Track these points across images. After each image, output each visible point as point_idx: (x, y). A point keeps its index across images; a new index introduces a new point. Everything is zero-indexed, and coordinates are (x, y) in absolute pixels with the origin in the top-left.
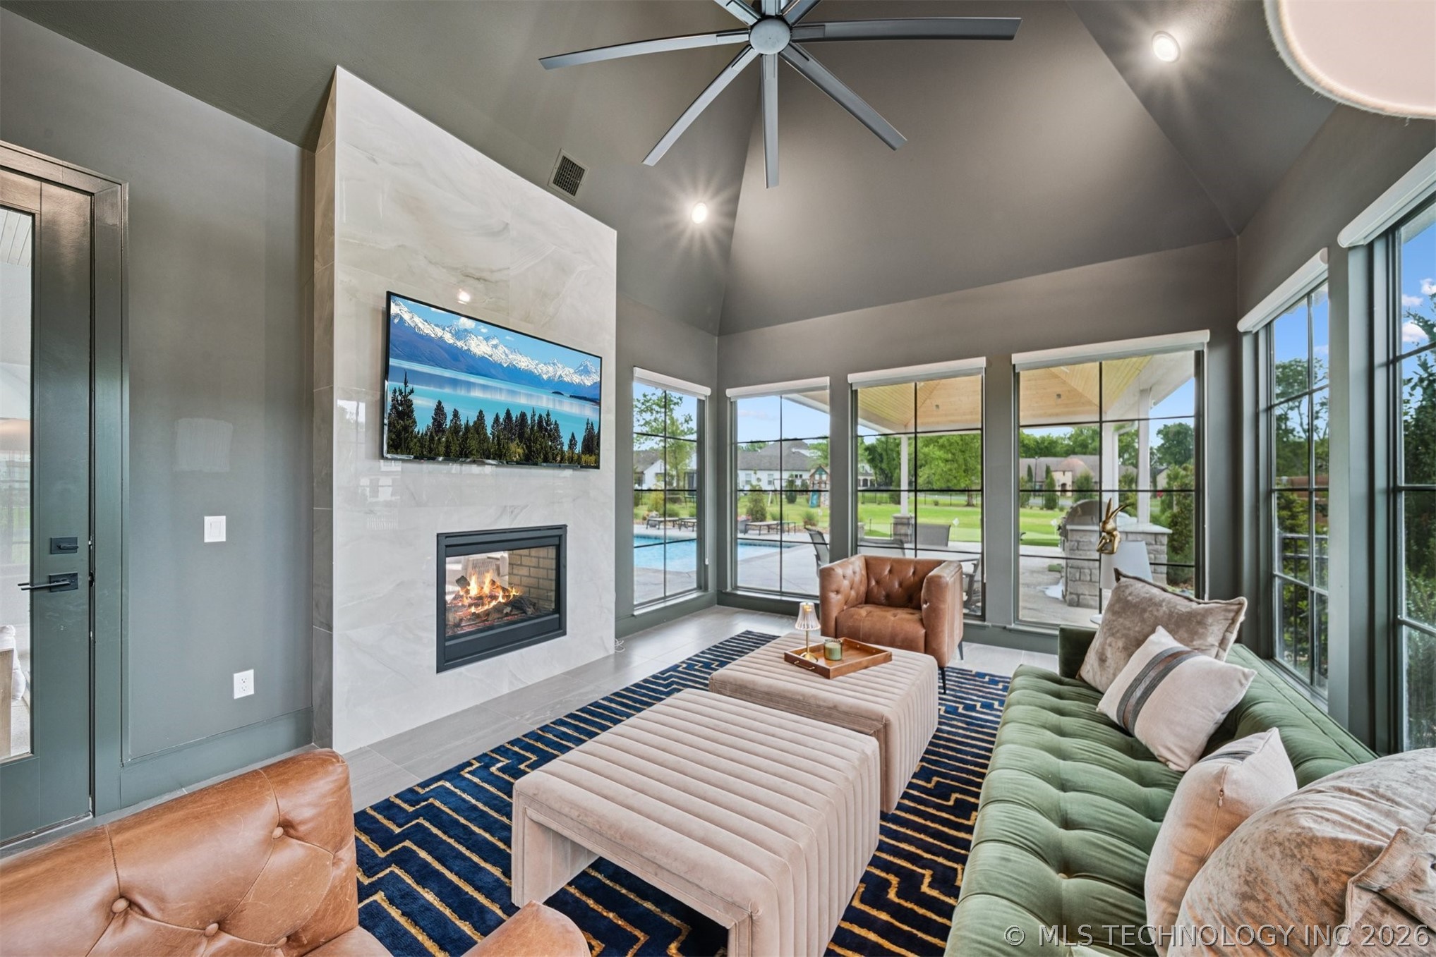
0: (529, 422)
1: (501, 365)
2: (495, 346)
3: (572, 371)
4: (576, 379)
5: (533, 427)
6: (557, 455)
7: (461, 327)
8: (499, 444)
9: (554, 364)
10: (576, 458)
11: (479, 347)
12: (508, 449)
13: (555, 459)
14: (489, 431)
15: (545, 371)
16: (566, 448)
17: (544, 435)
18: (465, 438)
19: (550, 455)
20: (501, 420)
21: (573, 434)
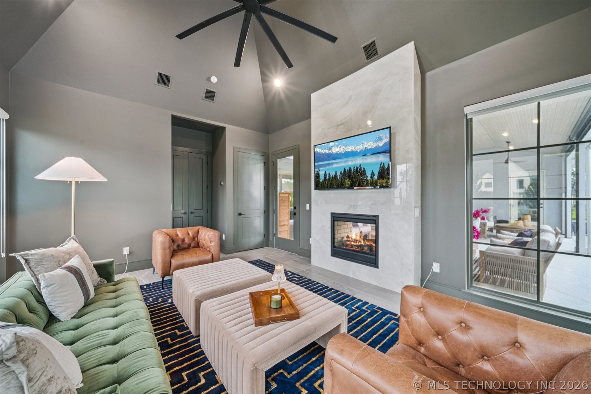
0: (352, 171)
1: (342, 153)
2: (340, 148)
3: (371, 143)
4: (374, 145)
5: (354, 172)
6: (365, 182)
7: (330, 146)
8: (342, 181)
9: (362, 144)
10: (374, 182)
11: (335, 150)
12: (345, 182)
13: (363, 184)
14: (338, 177)
15: (358, 148)
16: (369, 178)
17: (359, 174)
18: (332, 181)
19: (361, 182)
20: (342, 173)
21: (373, 172)
